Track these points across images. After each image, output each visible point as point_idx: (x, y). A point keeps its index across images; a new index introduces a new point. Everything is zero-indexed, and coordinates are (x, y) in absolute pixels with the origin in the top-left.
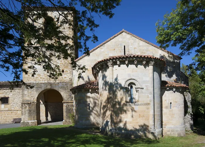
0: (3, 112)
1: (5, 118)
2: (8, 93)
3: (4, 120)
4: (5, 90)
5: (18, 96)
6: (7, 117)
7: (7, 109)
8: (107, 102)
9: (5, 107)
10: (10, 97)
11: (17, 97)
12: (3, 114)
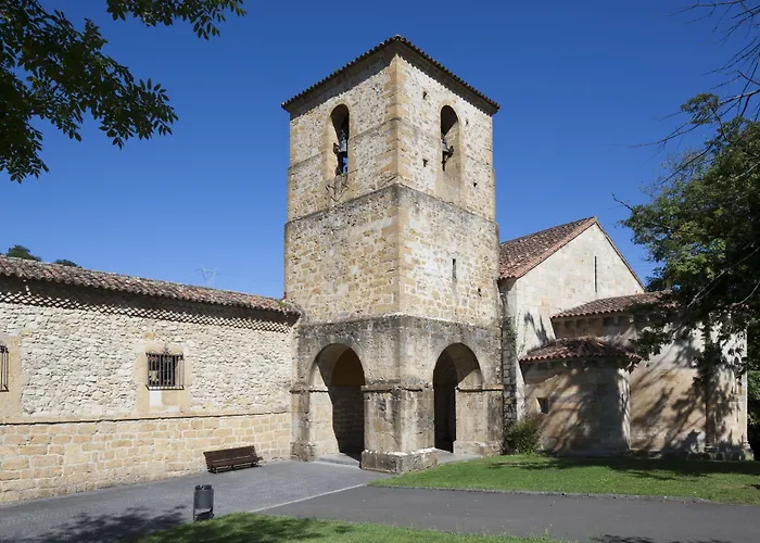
0: (159, 423)
1: (165, 455)
2: (178, 338)
3: (163, 462)
4: (164, 323)
5: (217, 354)
6: (175, 447)
7: (173, 410)
8: (693, 392)
9: (167, 400)
10: (186, 354)
11: (214, 359)
12: (158, 431)
